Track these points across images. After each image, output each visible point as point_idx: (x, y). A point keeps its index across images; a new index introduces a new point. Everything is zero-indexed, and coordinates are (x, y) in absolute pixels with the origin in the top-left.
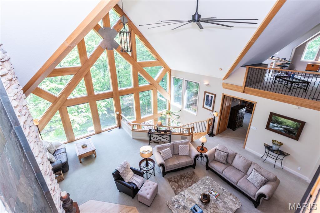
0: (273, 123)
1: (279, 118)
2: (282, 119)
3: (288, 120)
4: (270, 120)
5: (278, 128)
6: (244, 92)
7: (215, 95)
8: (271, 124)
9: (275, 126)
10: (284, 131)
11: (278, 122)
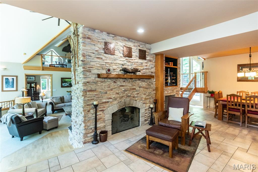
0: (64, 83)
1: (65, 79)
2: (67, 80)
3: (69, 79)
4: (62, 82)
5: (66, 85)
6: (43, 70)
7: (17, 77)
8: (63, 84)
9: (65, 85)
10: (69, 85)
11: (66, 82)
